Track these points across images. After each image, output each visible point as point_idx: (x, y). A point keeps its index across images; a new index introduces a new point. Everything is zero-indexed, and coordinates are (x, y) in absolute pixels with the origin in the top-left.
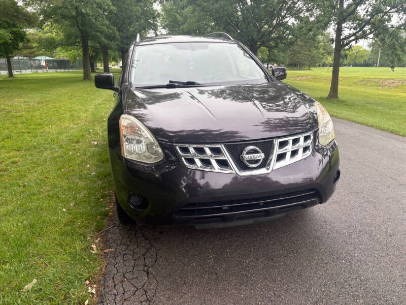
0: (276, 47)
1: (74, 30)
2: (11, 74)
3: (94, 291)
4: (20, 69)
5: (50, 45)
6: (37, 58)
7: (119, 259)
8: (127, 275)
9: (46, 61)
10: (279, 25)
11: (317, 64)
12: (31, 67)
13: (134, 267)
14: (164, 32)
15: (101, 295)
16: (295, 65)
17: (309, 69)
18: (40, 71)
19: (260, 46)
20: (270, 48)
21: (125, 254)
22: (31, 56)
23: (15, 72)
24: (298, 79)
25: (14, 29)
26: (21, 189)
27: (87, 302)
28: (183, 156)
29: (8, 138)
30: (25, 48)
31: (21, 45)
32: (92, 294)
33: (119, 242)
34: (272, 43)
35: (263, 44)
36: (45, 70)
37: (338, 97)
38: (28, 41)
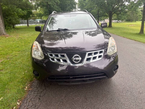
0: (120, 13)
1: (47, 10)
2: (28, 25)
3: (19, 104)
4: (31, 24)
5: (40, 16)
6: (36, 20)
7: (33, 93)
8: (32, 99)
9: (40, 21)
10: (122, 5)
11: (139, 20)
12: (35, 23)
13: (36, 96)
14: (79, 9)
15: (20, 106)
16: (129, 21)
17: (135, 22)
18: (37, 24)
19: (114, 13)
20: (118, 14)
21: (35, 91)
22: (34, 19)
23: (29, 25)
24: (130, 26)
25: (29, 10)
26: (14, 65)
27: (14, 108)
28: (51, 58)
29: (18, 47)
30: (32, 17)
31: (31, 16)
32: (18, 105)
33: (35, 86)
34: (118, 12)
35: (115, 13)
36: (39, 24)
37: (144, 33)
38: (33, 14)
